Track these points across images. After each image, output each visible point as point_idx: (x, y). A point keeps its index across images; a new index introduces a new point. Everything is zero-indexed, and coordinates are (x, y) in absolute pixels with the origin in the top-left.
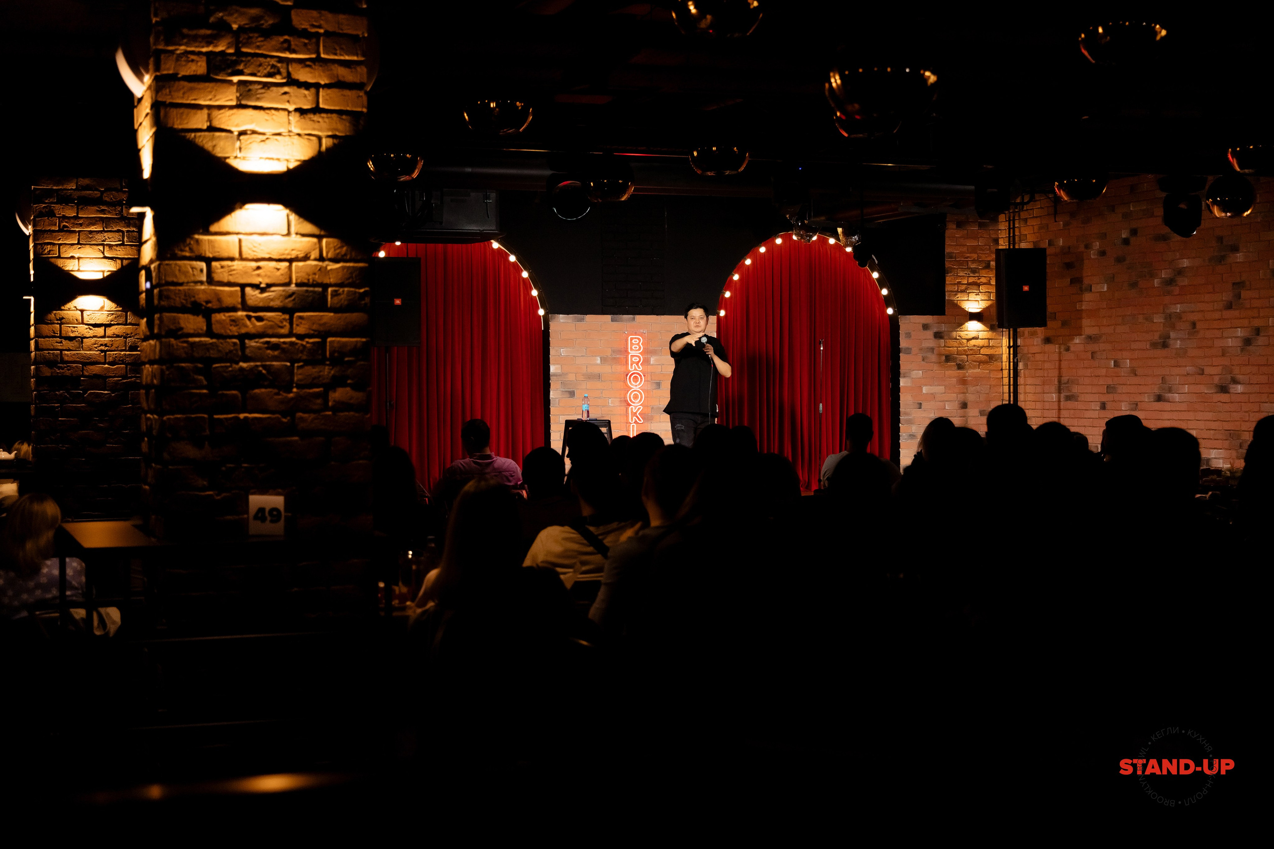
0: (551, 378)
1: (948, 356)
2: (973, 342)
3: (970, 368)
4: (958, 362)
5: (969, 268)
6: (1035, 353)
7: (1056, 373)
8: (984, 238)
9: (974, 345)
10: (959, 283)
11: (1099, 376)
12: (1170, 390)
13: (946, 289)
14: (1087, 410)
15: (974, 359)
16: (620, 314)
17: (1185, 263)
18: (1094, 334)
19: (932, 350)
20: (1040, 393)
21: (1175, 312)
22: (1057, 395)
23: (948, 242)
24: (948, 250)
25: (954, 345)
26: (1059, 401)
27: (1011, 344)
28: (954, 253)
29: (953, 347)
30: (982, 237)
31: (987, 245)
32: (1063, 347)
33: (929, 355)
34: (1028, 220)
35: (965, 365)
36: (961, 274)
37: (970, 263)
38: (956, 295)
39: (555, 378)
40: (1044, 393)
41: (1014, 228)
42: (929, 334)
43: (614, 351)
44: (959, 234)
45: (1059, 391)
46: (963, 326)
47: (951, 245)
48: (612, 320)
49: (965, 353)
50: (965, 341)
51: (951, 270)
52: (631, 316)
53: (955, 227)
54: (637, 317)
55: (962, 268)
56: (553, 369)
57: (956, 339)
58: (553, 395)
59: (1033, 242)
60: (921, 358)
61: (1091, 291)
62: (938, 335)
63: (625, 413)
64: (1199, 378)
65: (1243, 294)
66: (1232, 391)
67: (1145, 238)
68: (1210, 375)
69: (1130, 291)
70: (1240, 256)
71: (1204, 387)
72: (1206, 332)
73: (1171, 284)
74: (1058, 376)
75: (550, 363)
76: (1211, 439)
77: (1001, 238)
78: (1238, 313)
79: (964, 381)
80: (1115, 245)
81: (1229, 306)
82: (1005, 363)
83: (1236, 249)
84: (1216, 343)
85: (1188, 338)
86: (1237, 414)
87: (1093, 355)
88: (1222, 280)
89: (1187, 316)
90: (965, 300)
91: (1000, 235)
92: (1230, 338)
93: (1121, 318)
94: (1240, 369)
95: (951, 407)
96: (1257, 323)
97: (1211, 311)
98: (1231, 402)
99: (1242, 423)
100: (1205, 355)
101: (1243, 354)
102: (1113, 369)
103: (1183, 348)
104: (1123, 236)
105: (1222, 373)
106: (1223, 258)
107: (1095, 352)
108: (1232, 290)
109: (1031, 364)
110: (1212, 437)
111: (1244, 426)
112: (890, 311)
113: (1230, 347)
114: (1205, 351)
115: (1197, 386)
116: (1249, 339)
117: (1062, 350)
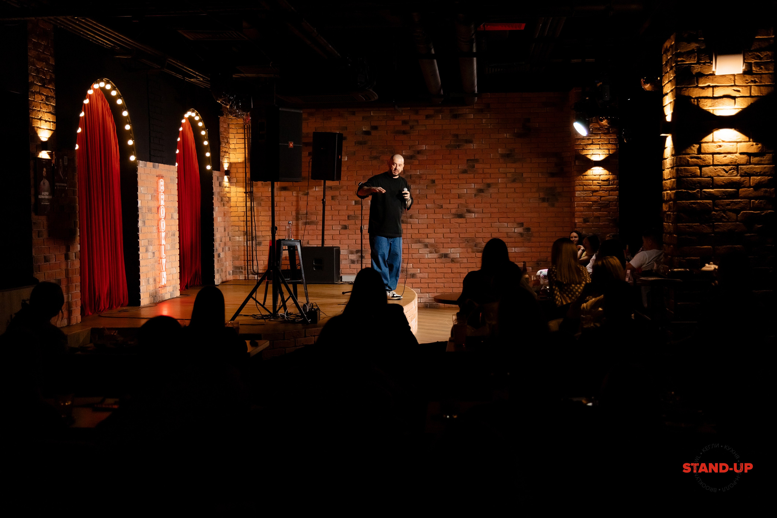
0: (139, 210)
2: (226, 189)
6: (268, 197)
7: (294, 208)
9: (226, 191)
10: (223, 151)
11: (340, 210)
12: (411, 217)
13: (220, 155)
15: (226, 200)
16: (154, 162)
17: (424, 147)
19: (219, 194)
21: (415, 174)
22: (294, 222)
25: (222, 191)
26: (297, 225)
28: (222, 131)
30: (226, 123)
31: (227, 128)
33: (219, 197)
37: (225, 139)
38: (222, 158)
40: (279, 221)
43: (154, 191)
44: (223, 119)
45: (297, 219)
47: (221, 126)
48: (154, 167)
49: (224, 196)
52: (158, 164)
54: (160, 164)
55: (223, 142)
56: (139, 203)
57: (223, 187)
58: (139, 224)
60: (217, 199)
62: (220, 184)
63: (158, 237)
64: (437, 210)
65: (477, 166)
66: (467, 217)
67: (386, 132)
68: (448, 208)
69: (371, 162)
70: (473, 145)
71: (443, 215)
72: (444, 185)
73: (411, 159)
74: (296, 211)
75: (138, 199)
76: (448, 243)
77: (231, 124)
78: (472, 176)
79: (224, 214)
80: (356, 134)
81: (465, 172)
82: (236, 203)
83: (470, 142)
84: (453, 191)
85: (427, 188)
86: (472, 229)
87: (333, 198)
88: (458, 158)
89: (426, 177)
90: (224, 162)
91: (230, 122)
92: (465, 189)
93: (362, 177)
94: (474, 205)
95: (223, 231)
96: (489, 181)
97: (448, 174)
98: (466, 223)
99: (476, 234)
100: (443, 198)
101: (476, 197)
102: (354, 205)
103: (423, 194)
104: (364, 130)
105: (458, 208)
106: (459, 146)
107: (335, 196)
108: (467, 163)
109: (262, 203)
110: (450, 242)
111: (478, 235)
112: (209, 167)
113: (465, 193)
114: (443, 196)
115: (436, 214)
116: (481, 189)
117: (299, 195)
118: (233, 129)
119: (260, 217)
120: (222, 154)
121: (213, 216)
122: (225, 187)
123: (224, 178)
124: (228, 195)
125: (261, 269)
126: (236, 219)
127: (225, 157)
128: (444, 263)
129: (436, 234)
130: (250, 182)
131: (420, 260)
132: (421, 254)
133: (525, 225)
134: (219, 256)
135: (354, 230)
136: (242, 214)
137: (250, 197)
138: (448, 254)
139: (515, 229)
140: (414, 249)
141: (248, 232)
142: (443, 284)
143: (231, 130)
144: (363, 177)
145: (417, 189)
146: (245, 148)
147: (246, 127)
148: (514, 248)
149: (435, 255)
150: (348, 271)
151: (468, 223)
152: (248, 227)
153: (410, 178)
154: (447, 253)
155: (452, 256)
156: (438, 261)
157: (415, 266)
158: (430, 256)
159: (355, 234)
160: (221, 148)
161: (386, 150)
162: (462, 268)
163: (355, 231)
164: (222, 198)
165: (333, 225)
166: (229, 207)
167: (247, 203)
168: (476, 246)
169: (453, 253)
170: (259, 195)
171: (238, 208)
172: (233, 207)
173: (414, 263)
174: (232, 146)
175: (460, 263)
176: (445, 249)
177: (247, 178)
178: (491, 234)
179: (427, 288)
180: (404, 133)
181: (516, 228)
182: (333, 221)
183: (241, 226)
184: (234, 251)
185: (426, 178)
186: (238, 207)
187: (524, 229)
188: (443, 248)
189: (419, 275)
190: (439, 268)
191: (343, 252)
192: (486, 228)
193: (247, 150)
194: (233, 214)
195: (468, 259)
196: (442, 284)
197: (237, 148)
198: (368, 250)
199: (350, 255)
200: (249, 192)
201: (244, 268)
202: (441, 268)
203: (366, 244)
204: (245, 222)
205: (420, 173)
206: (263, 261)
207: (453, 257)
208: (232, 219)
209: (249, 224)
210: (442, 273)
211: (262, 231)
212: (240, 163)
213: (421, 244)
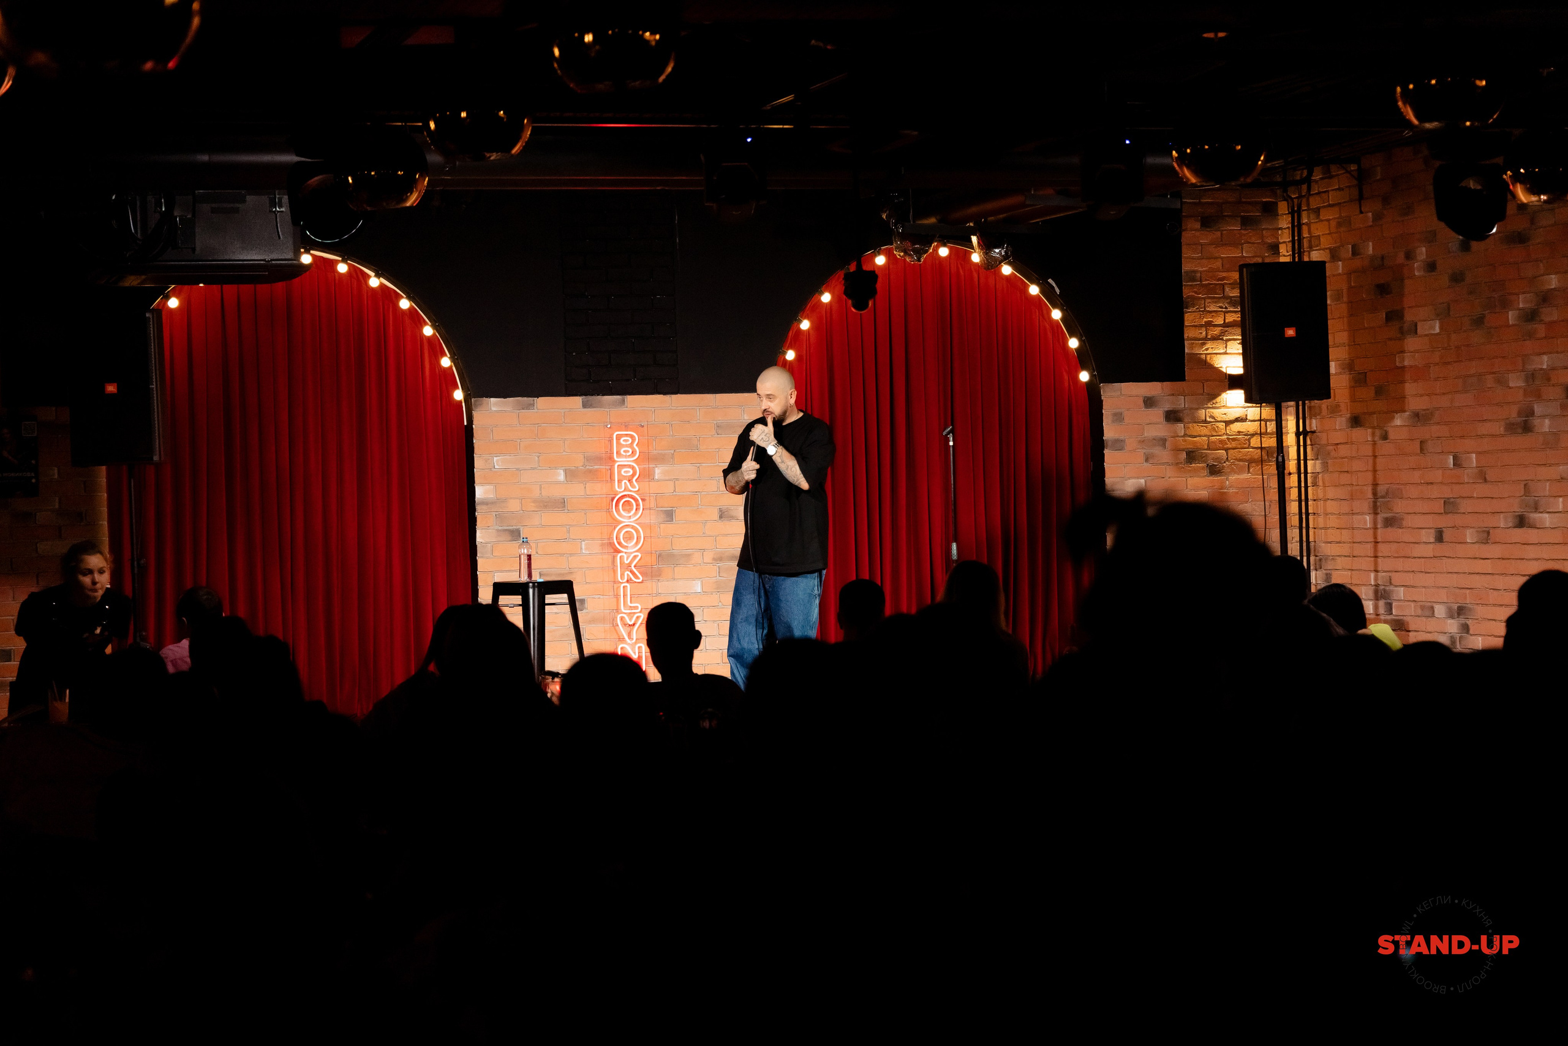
0: (478, 507)
1: (1194, 451)
2: (1237, 427)
3: (1233, 471)
4: (1211, 462)
5: (1225, 297)
7: (1369, 478)
8: (1253, 243)
9: (1239, 432)
10: (1209, 324)
11: (1432, 483)
12: (1537, 508)
13: (1186, 336)
14: (1417, 543)
15: (1239, 456)
16: (598, 395)
17: (1554, 281)
18: (1424, 410)
19: (1163, 442)
20: (1345, 514)
21: (1541, 369)
22: (1372, 516)
23: (1186, 253)
24: (1186, 267)
25: (1202, 433)
26: (1375, 528)
27: (1301, 430)
28: (1195, 272)
29: (1200, 435)
30: (1249, 243)
31: (1258, 257)
32: (1378, 432)
33: (1157, 451)
34: (1321, 211)
35: (1223, 467)
36: (1212, 308)
37: (1227, 289)
38: (1204, 344)
39: (484, 507)
40: (1352, 513)
41: (1300, 225)
42: (1157, 414)
43: (588, 459)
44: (1205, 237)
45: (1375, 510)
46: (1218, 399)
47: (1193, 258)
48: (585, 406)
49: (1222, 445)
50: (1222, 426)
51: (1194, 301)
52: (618, 397)
53: (1198, 225)
54: (630, 399)
55: (1214, 298)
56: (480, 492)
57: (1205, 421)
58: (480, 537)
59: (1330, 249)
60: (1143, 459)
61: (1416, 332)
62: (1173, 417)
63: (610, 565)
74: (1372, 485)
75: (474, 483)
89: (1558, 377)
90: (1220, 354)
91: (1282, 238)
102: (1452, 470)
109: (1329, 462)
112: (1084, 376)
117: (1376, 439)
118: (1284, 256)
120: (1188, 333)
122: (1228, 423)
135: (1454, 545)
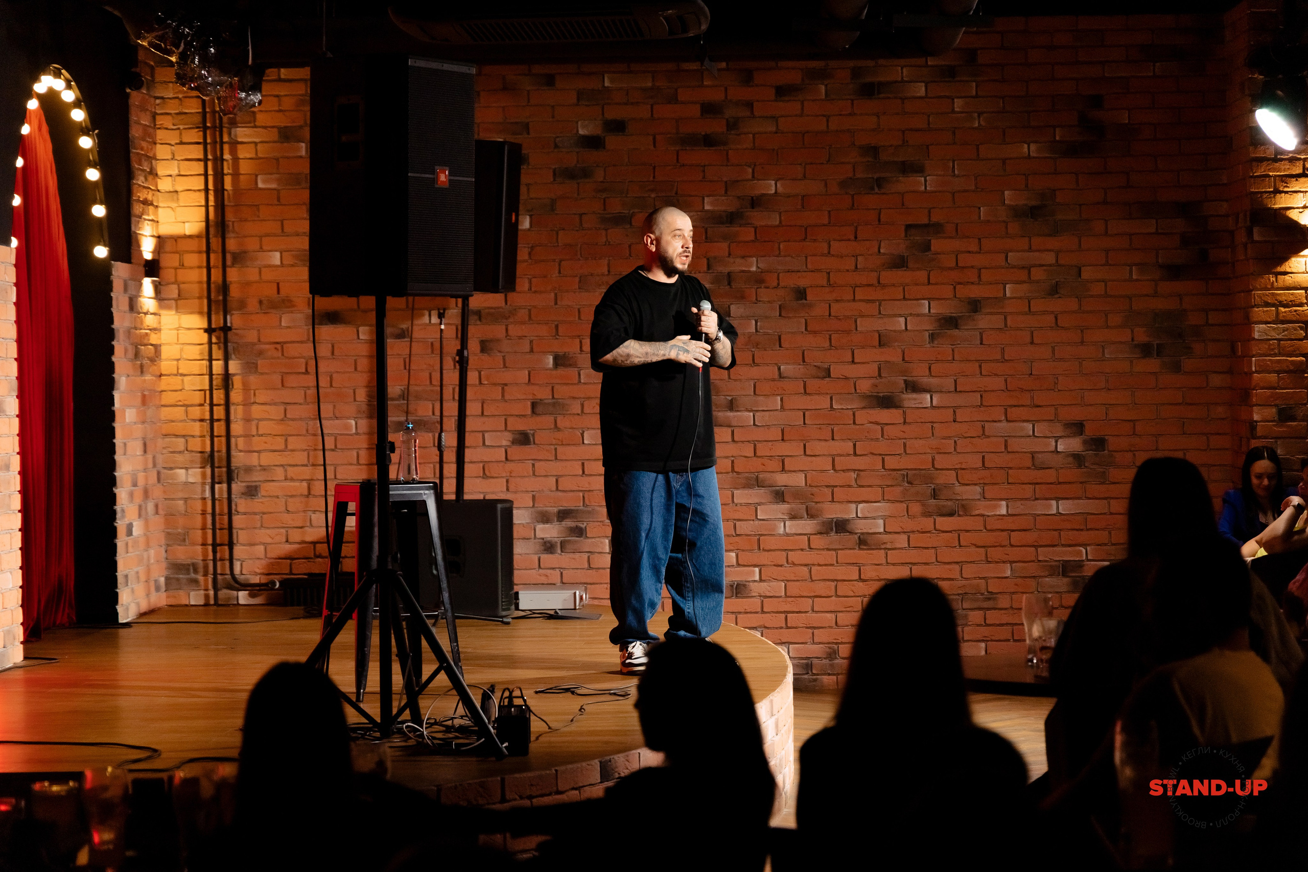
2: (147, 320)
4: (141, 359)
5: (143, 170)
6: (277, 343)
11: (506, 385)
17: (770, 187)
19: (129, 334)
20: (301, 419)
21: (743, 271)
23: (132, 114)
25: (139, 325)
29: (138, 328)
37: (143, 161)
42: (127, 301)
46: (142, 287)
50: (143, 317)
55: (140, 170)
60: (124, 352)
62: (131, 304)
64: (813, 384)
65: (937, 244)
66: (906, 404)
67: (651, 138)
68: (846, 378)
69: (604, 232)
70: (926, 181)
71: (831, 399)
72: (835, 306)
73: (731, 223)
74: (367, 387)
76: (850, 486)
77: (162, 114)
78: (922, 275)
79: (144, 396)
80: (556, 146)
81: (899, 263)
82: (175, 362)
83: (919, 170)
84: (864, 325)
85: (780, 315)
86: (921, 442)
87: (485, 346)
88: (879, 220)
89: (778, 279)
90: (142, 235)
91: (159, 109)
92: (901, 316)
93: (577, 279)
94: (930, 368)
95: (139, 452)
96: (975, 292)
97: (848, 271)
98: (905, 422)
99: (937, 457)
100: (831, 345)
101: (936, 342)
102: (550, 369)
103: (766, 334)
104: (582, 132)
105: (880, 375)
106: (880, 182)
107: (491, 341)
108: (906, 236)
109: (259, 362)
110: (853, 483)
111: (941, 461)
112: (100, 252)
113: (901, 332)
114: (830, 339)
115: (809, 397)
116: (951, 318)
119: (255, 408)
121: (113, 405)
122: (146, 314)
123: (141, 285)
124: (154, 339)
125: (258, 571)
126: (179, 412)
127: (145, 220)
128: (835, 550)
129: (810, 459)
130: (221, 298)
131: (759, 540)
132: (763, 520)
133: (1089, 431)
134: (129, 532)
135: (553, 447)
136: (198, 398)
137: (222, 345)
138: (848, 520)
139: (1056, 442)
140: (741, 504)
141: (216, 454)
142: (833, 616)
143: (160, 135)
144: (580, 282)
145: (748, 318)
146: (207, 190)
147: (208, 125)
148: (1054, 503)
149: (807, 526)
150: (534, 575)
151: (909, 423)
152: (216, 439)
153: (729, 284)
154: (846, 517)
155: (861, 527)
156: (817, 541)
157: (745, 558)
158: (792, 526)
159: (556, 458)
160: (135, 188)
161: (653, 195)
162: (894, 564)
163: (556, 449)
164: (136, 347)
165: (487, 431)
166: (156, 376)
167: (214, 362)
168: (935, 495)
169: (865, 518)
170: (252, 336)
171: (183, 380)
172: (169, 375)
173: (743, 550)
174: (164, 185)
175: (885, 549)
176: (836, 506)
177: (212, 286)
178: (983, 457)
179: (781, 628)
180: (709, 141)
181: (1060, 437)
182: (485, 419)
183: (193, 436)
184: (170, 516)
185: (778, 284)
186: (185, 375)
187: (1085, 442)
188: (833, 501)
189: (757, 588)
190: (819, 565)
191: (520, 517)
192: (966, 438)
193: (211, 198)
194: (168, 398)
195: (911, 535)
196: (828, 615)
197: (179, 189)
198: (598, 509)
199: (540, 527)
200: (221, 329)
201: (201, 570)
202: (826, 565)
203: (589, 491)
204: (206, 425)
205: (758, 267)
206: (262, 548)
207: (865, 531)
208: (166, 413)
209: (220, 428)
210: (828, 580)
211: (259, 452)
212: (190, 237)
213: (762, 490)
